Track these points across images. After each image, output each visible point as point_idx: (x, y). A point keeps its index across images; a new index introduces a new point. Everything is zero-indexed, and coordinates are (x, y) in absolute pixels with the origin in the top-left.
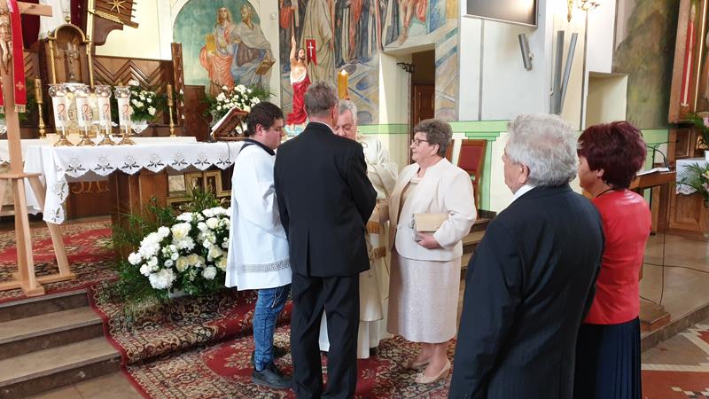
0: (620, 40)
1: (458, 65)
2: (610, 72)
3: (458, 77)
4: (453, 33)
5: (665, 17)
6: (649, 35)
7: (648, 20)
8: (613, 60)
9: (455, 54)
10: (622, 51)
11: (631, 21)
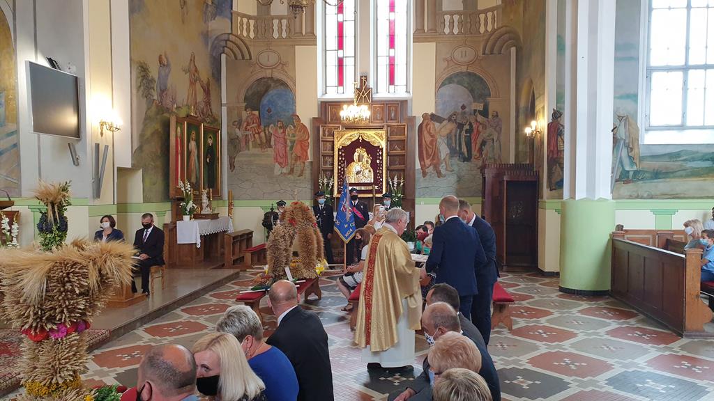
0: (135, 147)
1: (18, 156)
2: (130, 167)
3: (19, 165)
4: (12, 133)
5: (162, 132)
6: (153, 143)
7: (152, 134)
8: (132, 159)
9: (15, 149)
10: (137, 153)
11: (142, 136)
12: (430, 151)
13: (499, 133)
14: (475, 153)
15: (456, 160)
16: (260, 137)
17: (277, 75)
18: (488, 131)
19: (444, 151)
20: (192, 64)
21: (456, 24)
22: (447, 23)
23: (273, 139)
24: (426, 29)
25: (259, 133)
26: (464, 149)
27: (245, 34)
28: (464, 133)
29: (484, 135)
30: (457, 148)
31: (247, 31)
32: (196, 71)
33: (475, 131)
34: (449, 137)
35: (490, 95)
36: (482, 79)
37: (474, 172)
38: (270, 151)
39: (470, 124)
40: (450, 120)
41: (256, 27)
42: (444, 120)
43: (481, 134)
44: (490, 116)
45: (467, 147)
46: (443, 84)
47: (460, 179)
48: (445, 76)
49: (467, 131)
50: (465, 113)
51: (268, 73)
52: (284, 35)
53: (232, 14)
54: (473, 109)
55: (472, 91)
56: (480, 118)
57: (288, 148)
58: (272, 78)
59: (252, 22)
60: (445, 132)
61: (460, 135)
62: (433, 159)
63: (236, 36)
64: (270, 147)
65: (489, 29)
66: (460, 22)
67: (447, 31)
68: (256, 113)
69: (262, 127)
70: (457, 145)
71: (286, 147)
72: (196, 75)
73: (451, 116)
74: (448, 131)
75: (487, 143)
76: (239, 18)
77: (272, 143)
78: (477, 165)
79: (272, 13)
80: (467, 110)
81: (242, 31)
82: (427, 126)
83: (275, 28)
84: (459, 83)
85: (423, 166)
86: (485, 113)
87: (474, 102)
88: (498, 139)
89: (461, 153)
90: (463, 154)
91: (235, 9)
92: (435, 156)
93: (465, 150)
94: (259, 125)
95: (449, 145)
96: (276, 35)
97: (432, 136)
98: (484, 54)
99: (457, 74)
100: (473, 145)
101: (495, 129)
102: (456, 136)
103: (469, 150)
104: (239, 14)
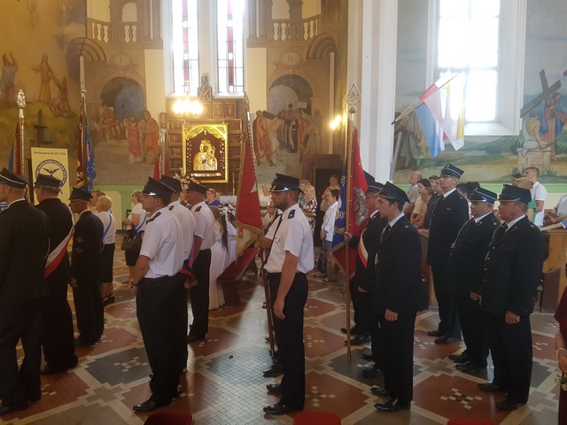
12: (263, 144)
14: (300, 145)
16: (116, 130)
17: (129, 75)
18: (311, 126)
19: (275, 144)
20: (45, 64)
21: (284, 31)
22: (276, 31)
23: (127, 131)
24: (258, 36)
25: (115, 127)
26: (292, 142)
27: (99, 38)
28: (291, 128)
29: (308, 130)
30: (286, 141)
31: (102, 36)
32: (49, 69)
33: (300, 127)
34: (278, 131)
35: (312, 96)
36: (306, 81)
38: (125, 143)
39: (296, 121)
40: (279, 116)
41: (109, 32)
42: (275, 116)
43: (305, 129)
44: (312, 114)
45: (294, 140)
46: (273, 86)
47: (288, 168)
48: (275, 78)
49: (294, 127)
50: (291, 111)
51: (121, 74)
52: (135, 40)
53: (86, 20)
55: (297, 91)
56: (304, 115)
57: (141, 140)
58: (125, 78)
59: (106, 28)
60: (275, 127)
61: (288, 130)
62: (266, 151)
63: (92, 40)
64: (125, 139)
65: (312, 36)
66: (287, 30)
67: (276, 37)
68: (112, 108)
69: (117, 121)
70: (286, 139)
71: (138, 139)
72: (50, 73)
73: (280, 113)
74: (278, 127)
75: (310, 137)
76: (94, 24)
77: (127, 135)
79: (124, 20)
80: (293, 108)
81: (96, 36)
82: (260, 121)
83: (127, 33)
84: (287, 84)
85: (258, 157)
86: (308, 111)
87: (300, 100)
88: (320, 134)
89: (288, 146)
90: (291, 146)
91: (89, 15)
92: (267, 148)
94: (114, 120)
95: (279, 139)
96: (127, 39)
97: (265, 131)
98: (307, 58)
99: (286, 77)
100: (299, 139)
101: (317, 125)
102: (284, 130)
103: (296, 143)
104: (93, 20)
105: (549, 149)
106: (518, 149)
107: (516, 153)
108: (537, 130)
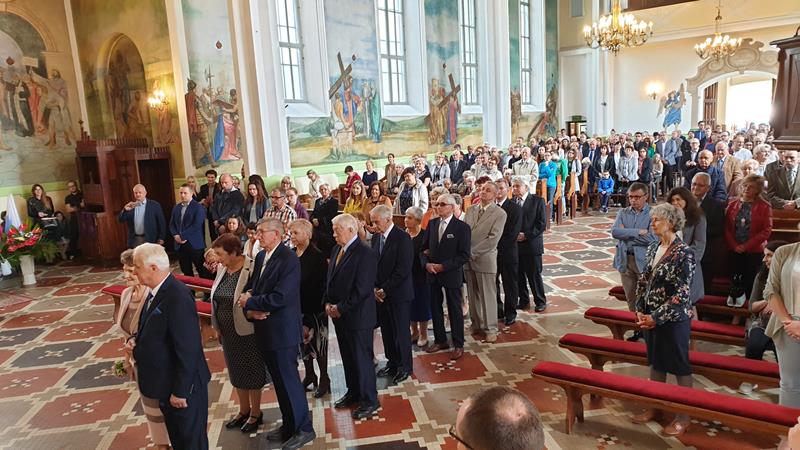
13: (66, 98)
14: (38, 124)
15: (12, 135)
18: (51, 95)
26: (22, 120)
28: (17, 97)
29: (46, 100)
30: (12, 118)
33: (33, 95)
35: (44, 49)
36: (30, 26)
37: (40, 150)
39: (24, 85)
43: (42, 98)
44: (50, 77)
45: (25, 116)
47: (23, 161)
49: (21, 95)
50: (13, 70)
54: (24, 64)
55: (18, 40)
56: (37, 78)
61: (12, 100)
70: (11, 114)
75: (52, 112)
78: (43, 141)
80: (15, 65)
86: (42, 70)
87: (25, 54)
88: (66, 107)
89: (18, 126)
90: (21, 126)
93: (24, 121)
100: (33, 114)
101: (59, 93)
102: (6, 101)
103: (29, 120)
105: (351, 129)
106: (332, 131)
107: (330, 135)
108: (342, 112)
